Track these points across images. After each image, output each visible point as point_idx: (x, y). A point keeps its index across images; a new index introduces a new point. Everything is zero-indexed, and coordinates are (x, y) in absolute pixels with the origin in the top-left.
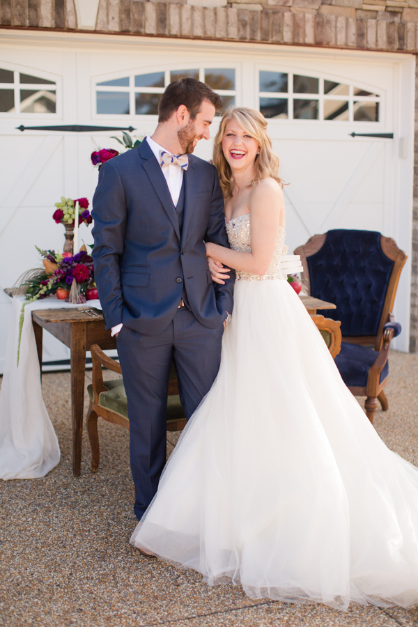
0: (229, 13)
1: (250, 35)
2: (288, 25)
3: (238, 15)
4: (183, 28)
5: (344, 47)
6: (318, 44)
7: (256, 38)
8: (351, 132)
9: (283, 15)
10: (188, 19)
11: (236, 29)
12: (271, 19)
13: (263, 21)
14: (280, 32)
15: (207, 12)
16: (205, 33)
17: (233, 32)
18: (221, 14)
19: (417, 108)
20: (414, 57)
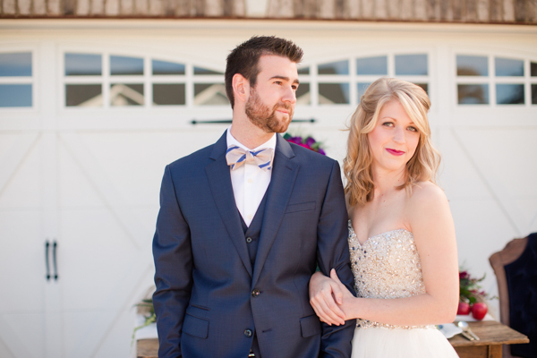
1: (440, 14)
2: (483, 2)
4: (363, 10)
6: (519, 21)
7: (447, 17)
11: (424, 9)
14: (474, 10)
16: (389, 14)
17: (421, 12)
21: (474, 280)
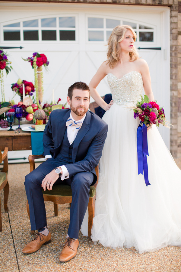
6: (114, 3)
7: (80, 0)
8: (138, 47)
19: (171, 33)
20: (169, 8)
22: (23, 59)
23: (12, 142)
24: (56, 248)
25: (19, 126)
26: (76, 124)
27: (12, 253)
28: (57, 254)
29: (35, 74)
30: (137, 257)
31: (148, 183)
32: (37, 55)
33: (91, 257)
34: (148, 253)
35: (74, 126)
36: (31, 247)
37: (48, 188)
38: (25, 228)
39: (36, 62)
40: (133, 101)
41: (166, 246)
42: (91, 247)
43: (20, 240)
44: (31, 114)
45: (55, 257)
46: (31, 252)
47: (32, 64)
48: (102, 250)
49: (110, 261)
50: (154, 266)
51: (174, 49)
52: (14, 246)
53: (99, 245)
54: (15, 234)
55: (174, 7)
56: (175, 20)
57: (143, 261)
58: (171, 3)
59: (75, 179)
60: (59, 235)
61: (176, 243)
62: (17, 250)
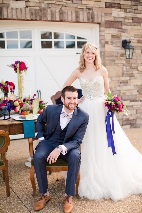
0: (26, 10)
1: (35, 18)
2: (49, 14)
3: (30, 11)
4: (8, 16)
5: (71, 21)
6: (61, 21)
7: (37, 19)
8: (77, 53)
9: (47, 11)
10: (10, 13)
11: (29, 16)
12: (43, 12)
13: (40, 13)
14: (46, 17)
15: (18, 10)
16: (17, 17)
17: (28, 17)
18: (23, 11)
19: (100, 43)
20: (98, 25)
21: (44, 103)
22: (8, 66)
23: (9, 129)
24: (57, 204)
25: (10, 116)
26: (68, 116)
27: (27, 211)
28: (59, 208)
29: (18, 77)
30: (115, 205)
31: (114, 153)
32: (19, 62)
33: (84, 208)
34: (121, 201)
35: (66, 117)
36: (40, 205)
37: (53, 162)
38: (26, 192)
39: (19, 68)
40: (100, 97)
41: (130, 195)
42: (80, 201)
43: (27, 201)
44: (18, 106)
45: (59, 211)
46: (41, 209)
47: (15, 70)
48: (89, 202)
49: (98, 209)
50: (129, 209)
51: (103, 54)
52: (25, 206)
53: (86, 199)
54: (21, 197)
55: (102, 24)
56: (103, 33)
57: (121, 207)
58: (100, 21)
59: (71, 154)
60: (53, 195)
61: (136, 193)
62: (29, 208)
